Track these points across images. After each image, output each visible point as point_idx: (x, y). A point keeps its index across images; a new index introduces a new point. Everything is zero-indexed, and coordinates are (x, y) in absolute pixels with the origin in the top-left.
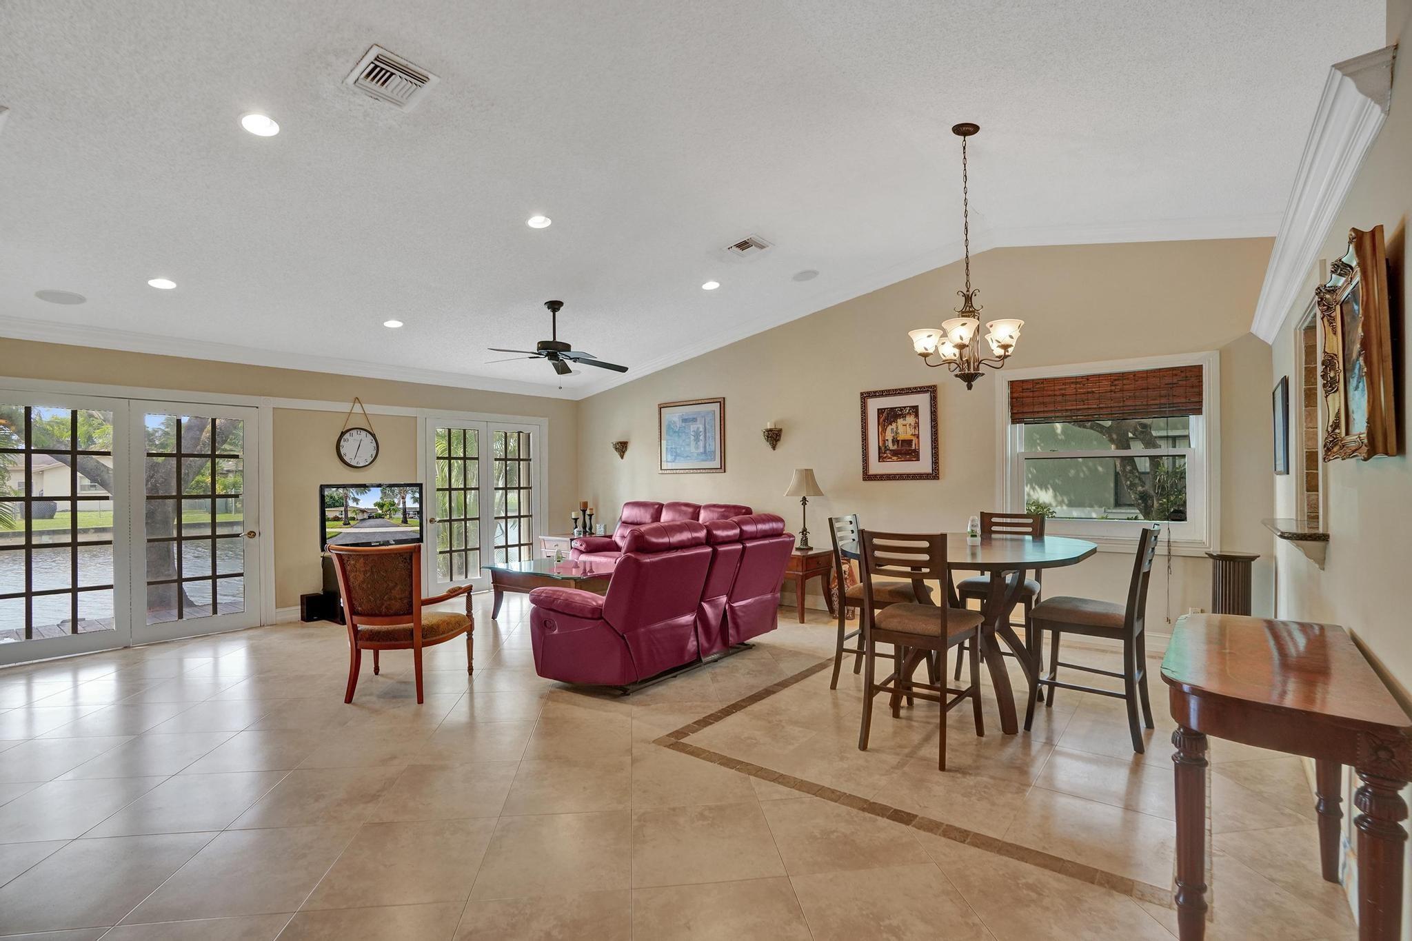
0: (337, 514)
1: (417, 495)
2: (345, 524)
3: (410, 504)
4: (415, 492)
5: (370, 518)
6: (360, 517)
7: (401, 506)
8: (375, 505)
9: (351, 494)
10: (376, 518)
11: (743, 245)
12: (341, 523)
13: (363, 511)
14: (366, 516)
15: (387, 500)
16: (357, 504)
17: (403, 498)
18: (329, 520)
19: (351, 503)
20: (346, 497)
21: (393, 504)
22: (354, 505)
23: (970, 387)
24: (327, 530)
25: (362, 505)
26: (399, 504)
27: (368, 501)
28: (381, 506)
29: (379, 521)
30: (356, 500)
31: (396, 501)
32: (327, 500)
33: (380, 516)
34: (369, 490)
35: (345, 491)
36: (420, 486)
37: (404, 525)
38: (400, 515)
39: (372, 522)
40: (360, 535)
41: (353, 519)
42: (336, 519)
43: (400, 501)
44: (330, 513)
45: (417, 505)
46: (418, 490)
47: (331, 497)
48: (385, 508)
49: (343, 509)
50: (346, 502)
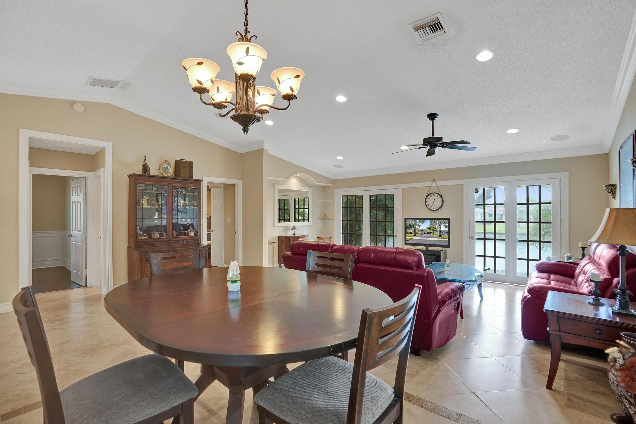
0: (411, 231)
1: (447, 224)
2: (414, 235)
3: (443, 228)
4: (446, 223)
5: (424, 233)
6: (420, 233)
7: (439, 229)
8: (427, 228)
9: (417, 223)
10: (427, 233)
11: (436, 26)
12: (413, 235)
13: (422, 231)
14: (423, 232)
15: (433, 226)
16: (420, 227)
17: (440, 226)
18: (408, 233)
19: (417, 227)
20: (415, 224)
21: (435, 228)
22: (418, 228)
23: (246, 130)
24: (407, 237)
25: (421, 228)
26: (438, 228)
27: (424, 226)
28: (430, 229)
29: (428, 235)
30: (419, 226)
31: (437, 227)
32: (408, 225)
33: (429, 233)
34: (425, 222)
35: (415, 222)
36: (449, 220)
37: (440, 237)
38: (438, 233)
39: (425, 235)
40: (420, 240)
41: (418, 233)
42: (411, 233)
43: (438, 227)
44: (409, 231)
45: (447, 229)
46: (447, 222)
47: (410, 224)
48: (431, 230)
49: (413, 229)
50: (415, 226)
